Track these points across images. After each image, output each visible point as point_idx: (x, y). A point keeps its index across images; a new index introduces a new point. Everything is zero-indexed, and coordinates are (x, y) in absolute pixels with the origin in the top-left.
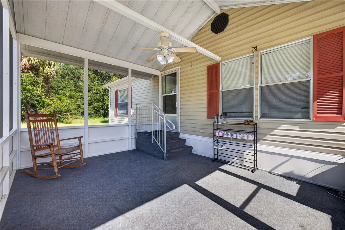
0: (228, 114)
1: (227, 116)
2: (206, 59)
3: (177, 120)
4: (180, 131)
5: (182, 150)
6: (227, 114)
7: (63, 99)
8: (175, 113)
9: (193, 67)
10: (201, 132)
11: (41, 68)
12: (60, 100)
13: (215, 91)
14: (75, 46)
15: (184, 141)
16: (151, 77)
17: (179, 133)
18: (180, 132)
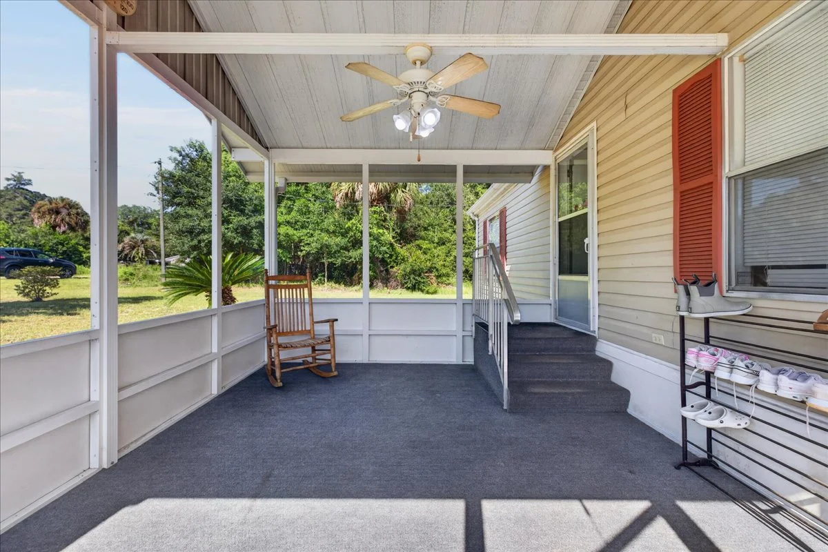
0: (772, 276)
1: (765, 284)
2: (672, 63)
3: (590, 297)
4: (596, 330)
5: (573, 394)
6: (765, 275)
7: (424, 247)
8: (584, 272)
9: (630, 111)
10: (658, 342)
11: (393, 195)
12: (420, 248)
13: (705, 180)
14: (344, 146)
15: (607, 365)
16: (532, 174)
17: (594, 337)
18: (596, 335)
